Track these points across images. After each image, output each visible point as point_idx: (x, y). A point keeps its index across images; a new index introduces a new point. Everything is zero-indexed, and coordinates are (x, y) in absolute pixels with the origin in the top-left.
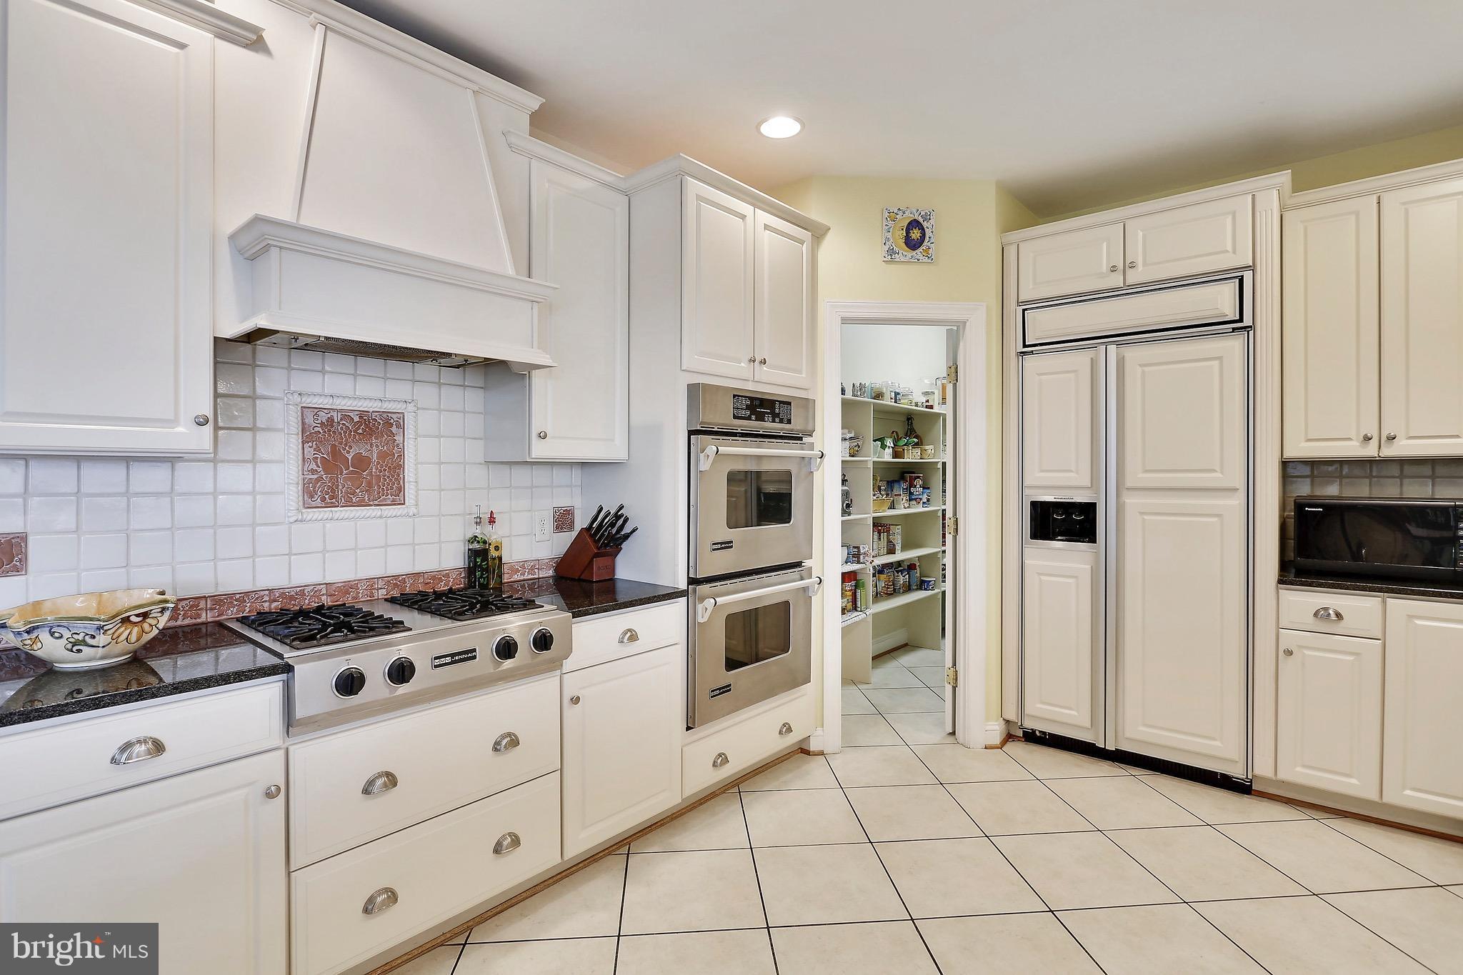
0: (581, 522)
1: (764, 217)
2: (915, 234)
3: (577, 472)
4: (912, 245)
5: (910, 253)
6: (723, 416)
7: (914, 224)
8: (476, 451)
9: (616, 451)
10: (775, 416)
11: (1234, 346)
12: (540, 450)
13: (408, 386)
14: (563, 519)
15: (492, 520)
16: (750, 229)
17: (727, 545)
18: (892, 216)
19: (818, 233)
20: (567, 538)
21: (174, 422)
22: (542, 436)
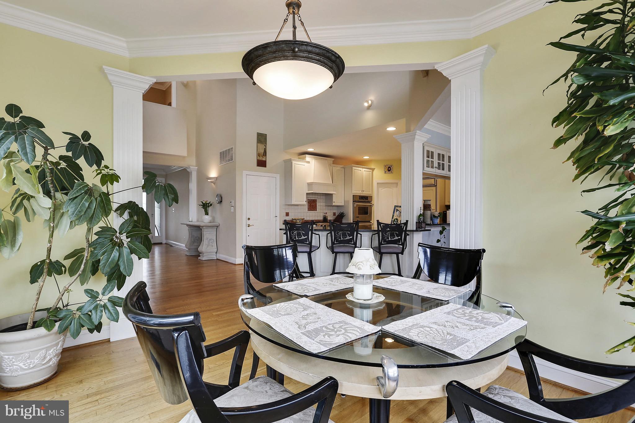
0: (337, 215)
1: (364, 169)
2: (389, 169)
3: (336, 207)
4: (389, 171)
5: (388, 172)
6: (358, 199)
7: (389, 167)
8: (324, 204)
9: (343, 204)
10: (365, 199)
11: (434, 188)
12: (334, 204)
13: (314, 196)
14: (334, 214)
15: (326, 214)
16: (362, 172)
17: (358, 217)
18: (385, 166)
19: (373, 169)
20: (335, 217)
21: (304, 202)
22: (334, 202)
